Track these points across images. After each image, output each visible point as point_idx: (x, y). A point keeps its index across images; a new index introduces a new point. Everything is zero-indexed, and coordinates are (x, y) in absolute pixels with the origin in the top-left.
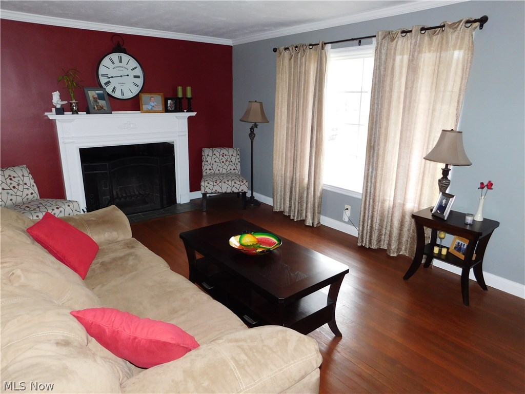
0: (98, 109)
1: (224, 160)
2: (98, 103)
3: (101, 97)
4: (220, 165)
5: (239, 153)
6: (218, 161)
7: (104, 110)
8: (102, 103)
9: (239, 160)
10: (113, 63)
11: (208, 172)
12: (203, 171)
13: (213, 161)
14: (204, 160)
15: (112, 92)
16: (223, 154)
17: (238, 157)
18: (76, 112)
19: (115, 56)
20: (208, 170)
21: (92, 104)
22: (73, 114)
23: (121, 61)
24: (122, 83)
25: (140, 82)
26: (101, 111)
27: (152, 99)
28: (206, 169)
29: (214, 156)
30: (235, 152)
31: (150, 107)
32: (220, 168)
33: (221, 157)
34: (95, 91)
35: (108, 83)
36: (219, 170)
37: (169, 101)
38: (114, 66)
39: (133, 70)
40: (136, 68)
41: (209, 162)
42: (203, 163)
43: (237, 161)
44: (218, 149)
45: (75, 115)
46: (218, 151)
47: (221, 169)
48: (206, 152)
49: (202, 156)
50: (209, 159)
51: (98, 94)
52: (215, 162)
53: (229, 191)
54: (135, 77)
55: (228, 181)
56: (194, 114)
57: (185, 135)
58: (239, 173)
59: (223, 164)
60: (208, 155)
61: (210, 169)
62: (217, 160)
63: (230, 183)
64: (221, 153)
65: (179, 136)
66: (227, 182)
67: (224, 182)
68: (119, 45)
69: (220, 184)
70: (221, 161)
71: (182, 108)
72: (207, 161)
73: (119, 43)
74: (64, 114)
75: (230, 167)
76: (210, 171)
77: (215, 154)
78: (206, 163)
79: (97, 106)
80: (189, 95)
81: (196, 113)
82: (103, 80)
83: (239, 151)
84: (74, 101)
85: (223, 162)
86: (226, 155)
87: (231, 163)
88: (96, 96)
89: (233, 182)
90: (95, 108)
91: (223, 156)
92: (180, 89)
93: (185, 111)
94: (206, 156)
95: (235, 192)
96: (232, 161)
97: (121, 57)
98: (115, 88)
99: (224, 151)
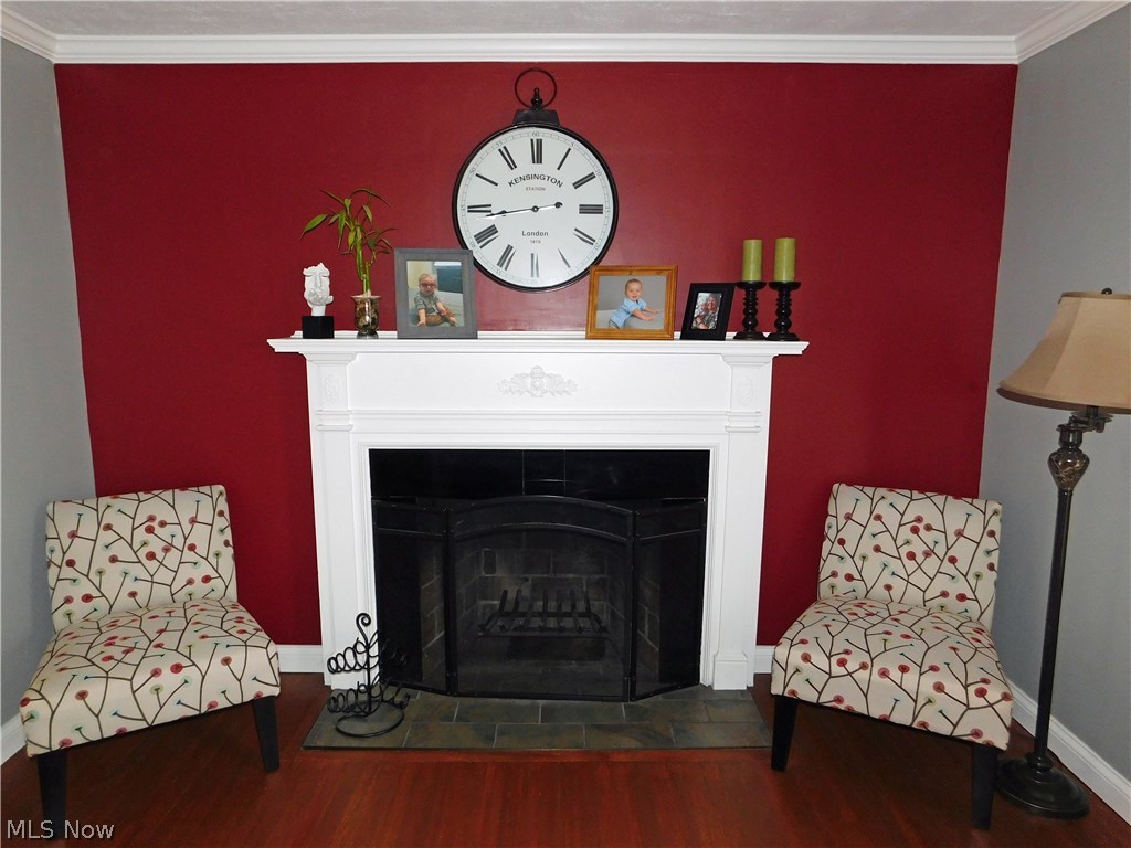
0: (428, 324)
1: (918, 548)
2: (436, 301)
3: (449, 282)
4: (895, 565)
5: (995, 525)
6: (888, 545)
7: (453, 324)
8: (449, 301)
9: (995, 558)
10: (512, 166)
11: (842, 585)
12: (822, 577)
13: (867, 547)
14: (831, 533)
15: (500, 264)
16: (919, 519)
17: (989, 543)
18: (370, 331)
19: (518, 141)
20: (841, 576)
21: (412, 305)
22: (360, 336)
23: (538, 157)
24: (538, 234)
25: (600, 226)
26: (439, 327)
27: (635, 286)
28: (834, 574)
29: (875, 526)
30: (977, 519)
31: (619, 318)
32: (894, 582)
33: (906, 533)
34: (434, 260)
35: (487, 235)
36: (888, 588)
37: (703, 297)
38: (516, 173)
39: (577, 185)
40: (591, 177)
41: (850, 547)
42: (826, 545)
43: (981, 564)
44: (899, 498)
45: (368, 342)
46: (895, 506)
47: (898, 585)
48: (847, 500)
49: (826, 514)
50: (851, 533)
51: (440, 271)
52: (877, 549)
53: (902, 716)
54: (585, 209)
55: (904, 669)
56: (797, 348)
57: (756, 430)
58: (987, 619)
59: (911, 565)
60: (848, 517)
61: (849, 578)
62: (885, 542)
63: (910, 679)
64: (909, 517)
65: (730, 431)
66: (895, 674)
67: (884, 673)
68: (537, 103)
69: (862, 675)
70: (904, 551)
71: (756, 323)
72: (842, 542)
73: (536, 95)
74: (332, 337)
75: (942, 583)
76: (849, 585)
77: (878, 518)
78: (838, 549)
79: (428, 311)
80: (785, 274)
81: (803, 345)
82: (470, 225)
83: (996, 519)
84: (368, 294)
85: (911, 556)
86: (929, 528)
87: (947, 567)
88: (433, 278)
89: (929, 681)
90: (418, 318)
91: (915, 530)
92: (753, 248)
93: (766, 334)
94: (842, 521)
95: (932, 728)
96: (953, 560)
97: (540, 142)
98: (509, 248)
99: (925, 507)
